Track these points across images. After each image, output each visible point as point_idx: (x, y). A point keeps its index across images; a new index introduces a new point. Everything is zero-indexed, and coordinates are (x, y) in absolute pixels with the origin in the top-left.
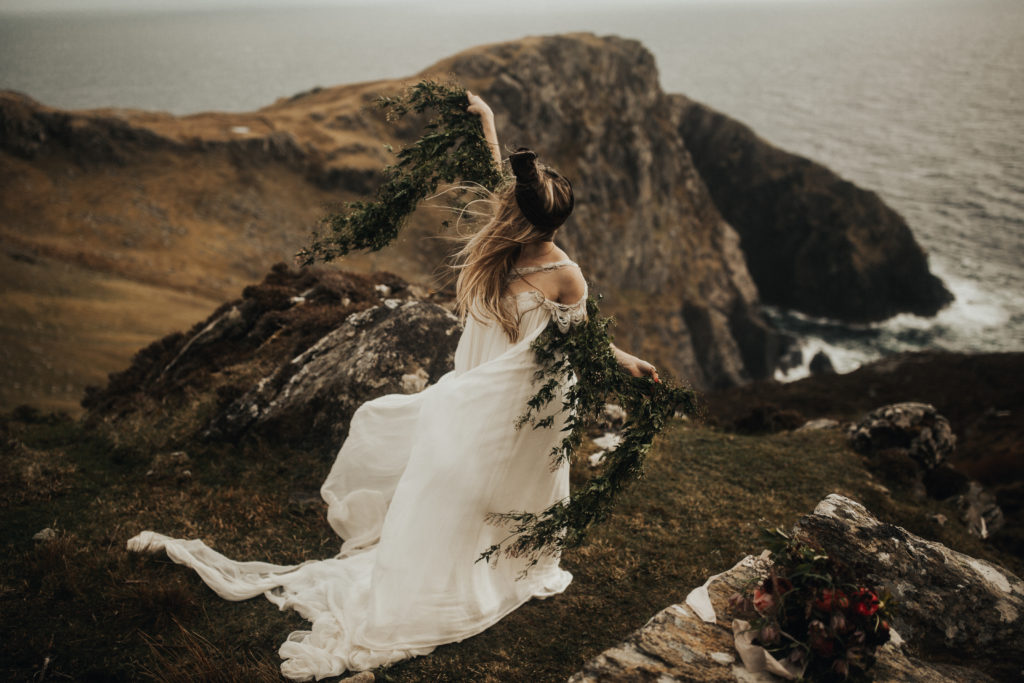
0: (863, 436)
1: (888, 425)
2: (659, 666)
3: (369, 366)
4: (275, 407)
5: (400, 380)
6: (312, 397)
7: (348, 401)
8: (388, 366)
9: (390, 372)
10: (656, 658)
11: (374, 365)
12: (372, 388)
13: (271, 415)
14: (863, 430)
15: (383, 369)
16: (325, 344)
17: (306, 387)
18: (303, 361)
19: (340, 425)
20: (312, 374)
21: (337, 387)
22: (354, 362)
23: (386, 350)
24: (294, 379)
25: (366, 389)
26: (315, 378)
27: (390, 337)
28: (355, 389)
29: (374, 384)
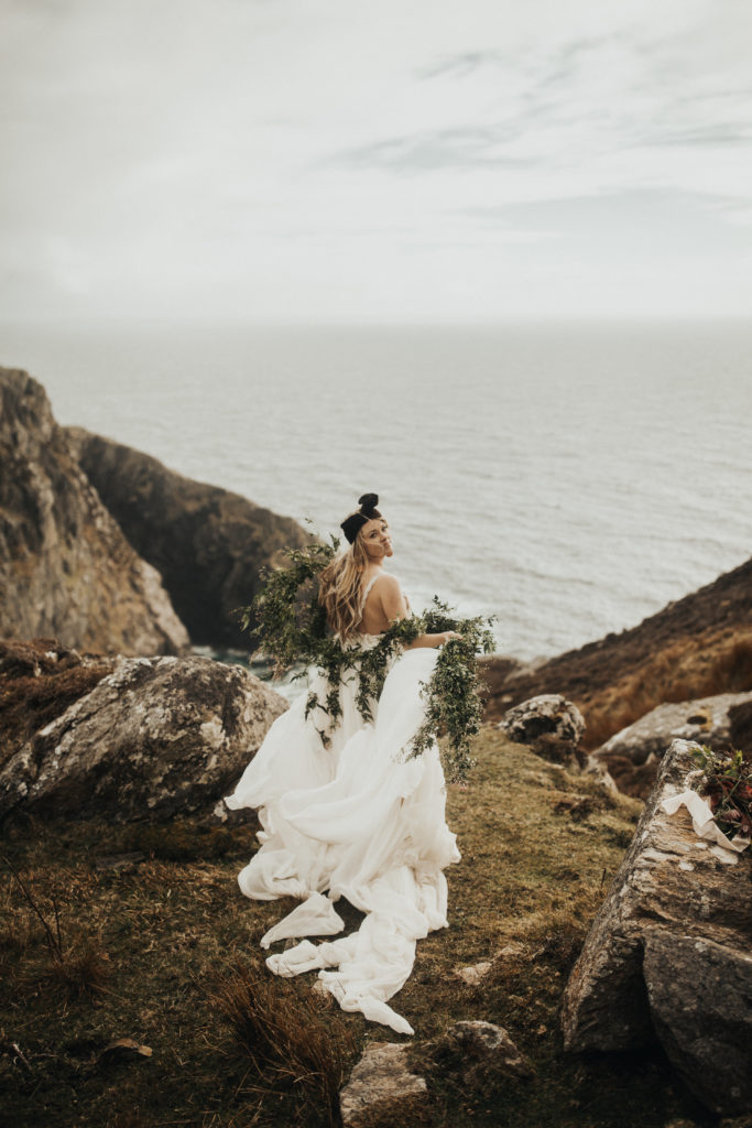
0: (517, 730)
1: (538, 716)
2: (674, 858)
3: (163, 721)
4: (45, 783)
5: (199, 729)
6: (94, 763)
7: (142, 760)
8: (185, 718)
9: (188, 723)
10: (671, 852)
11: (169, 719)
12: (168, 741)
13: (45, 789)
14: (516, 724)
15: (181, 721)
16: (81, 711)
17: (81, 754)
18: (58, 731)
19: (130, 786)
20: (83, 742)
21: (128, 748)
22: (139, 721)
23: (178, 704)
24: (58, 750)
25: (163, 744)
26: (90, 744)
27: (174, 692)
28: (151, 746)
29: (171, 738)
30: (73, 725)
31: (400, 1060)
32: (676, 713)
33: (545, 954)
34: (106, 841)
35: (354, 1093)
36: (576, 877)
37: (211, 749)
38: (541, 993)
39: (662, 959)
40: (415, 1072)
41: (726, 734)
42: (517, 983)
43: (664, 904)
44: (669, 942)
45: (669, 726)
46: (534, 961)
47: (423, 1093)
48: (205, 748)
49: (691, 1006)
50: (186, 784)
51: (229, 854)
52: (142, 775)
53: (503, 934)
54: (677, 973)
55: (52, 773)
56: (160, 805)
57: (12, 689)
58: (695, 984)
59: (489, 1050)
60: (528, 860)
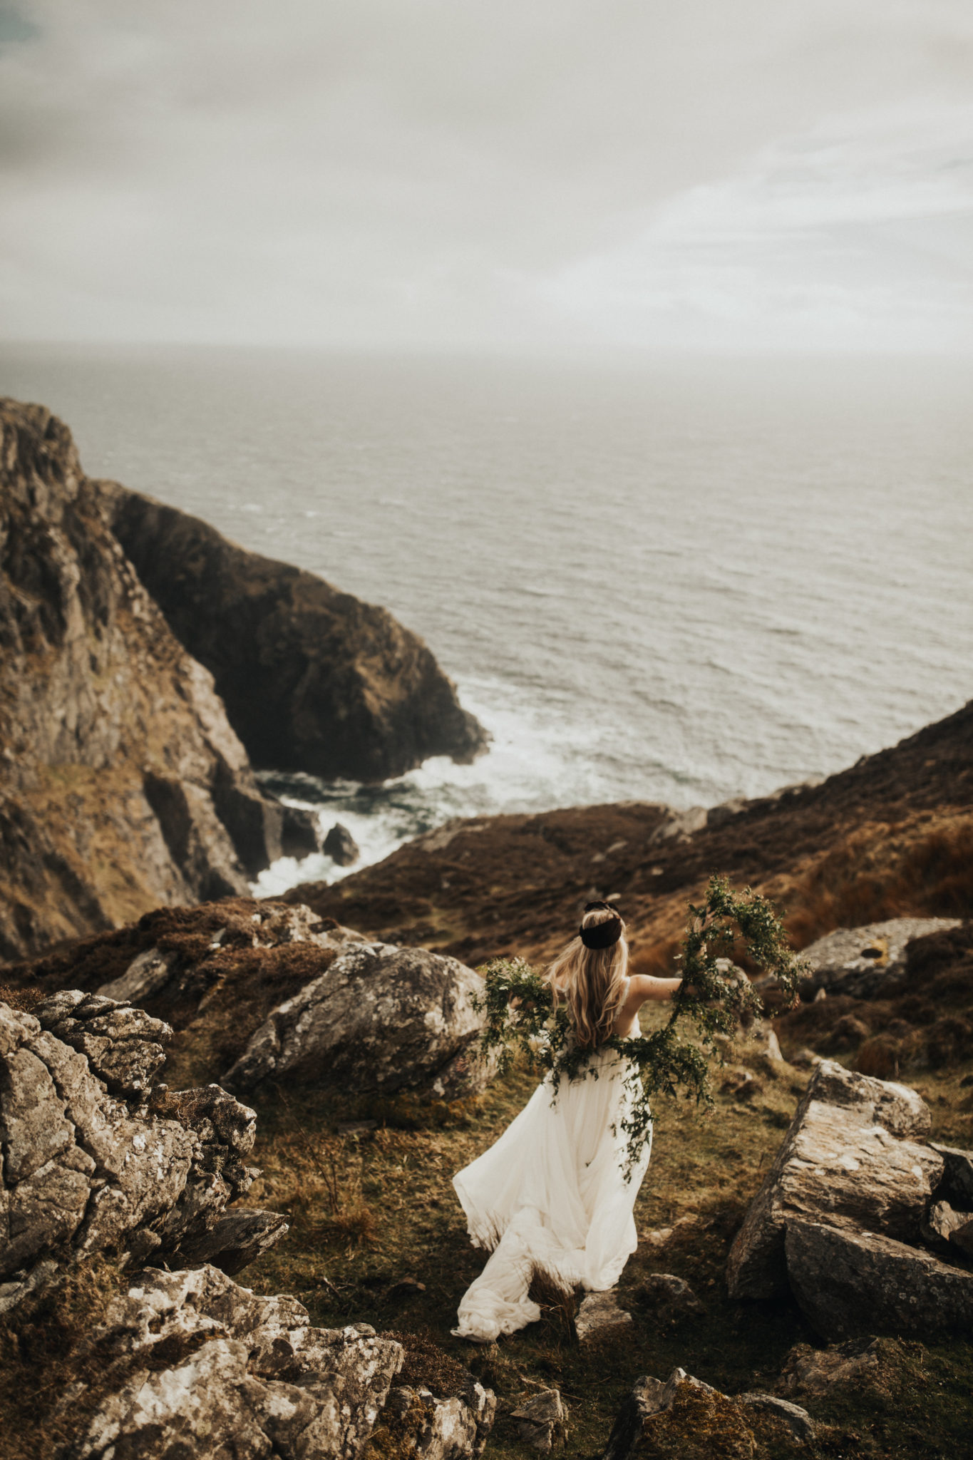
2: (811, 1166)
3: (393, 1010)
4: (290, 1058)
5: (423, 1018)
6: (333, 1043)
7: (374, 1042)
8: (412, 1009)
9: (415, 1013)
11: (398, 1009)
12: (397, 1028)
13: (290, 1063)
16: (315, 993)
17: (321, 1034)
18: (296, 1011)
19: (362, 1063)
20: (321, 1022)
21: (363, 1030)
22: (372, 1008)
23: (406, 994)
24: (299, 1028)
25: (393, 1030)
26: (328, 1026)
27: (401, 983)
28: (382, 1031)
29: (400, 1025)
30: (310, 1006)
31: (611, 1299)
32: (850, 943)
33: (715, 1224)
34: (343, 1109)
35: (583, 1320)
36: (739, 1157)
37: (433, 1034)
38: (711, 1256)
39: (798, 1238)
40: (623, 1308)
41: (902, 971)
42: (693, 1247)
43: (802, 1200)
44: (802, 1226)
45: (841, 958)
46: (706, 1230)
47: (630, 1322)
48: (428, 1034)
49: (815, 1272)
50: (410, 1063)
51: (447, 1124)
52: (374, 1054)
53: (680, 1205)
54: (807, 1249)
55: (296, 1049)
56: (387, 1080)
57: (240, 961)
58: (819, 1257)
59: (676, 1295)
60: (699, 1138)
